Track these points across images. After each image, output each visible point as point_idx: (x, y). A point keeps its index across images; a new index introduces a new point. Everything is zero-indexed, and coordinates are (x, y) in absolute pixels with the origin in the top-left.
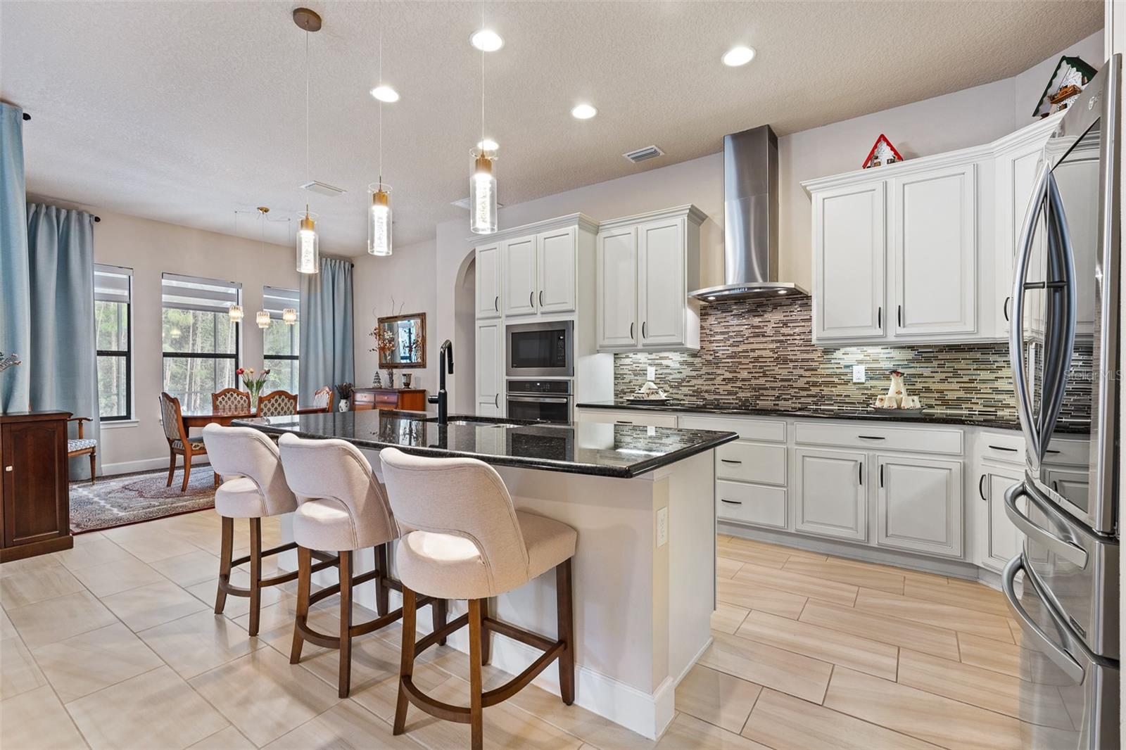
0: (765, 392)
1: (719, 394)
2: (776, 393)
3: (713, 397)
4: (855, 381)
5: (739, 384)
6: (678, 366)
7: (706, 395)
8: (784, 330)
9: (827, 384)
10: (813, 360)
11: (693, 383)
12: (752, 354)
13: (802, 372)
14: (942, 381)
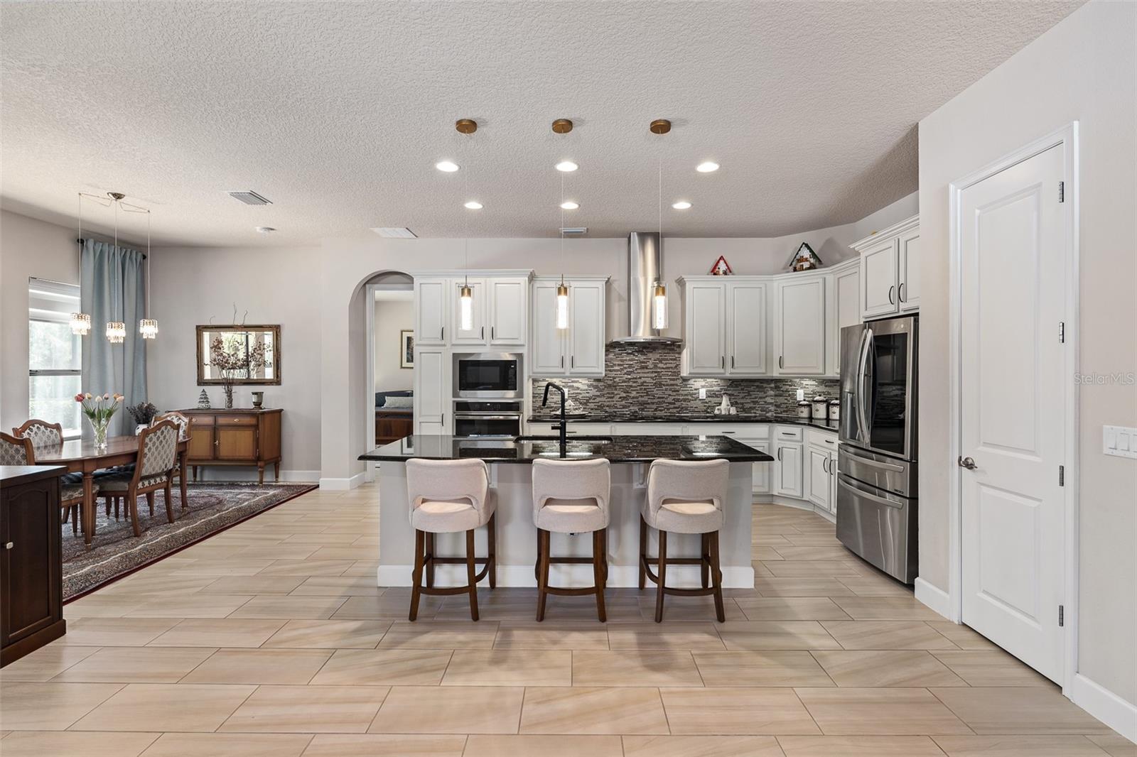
0: (648, 406)
1: (616, 408)
2: (655, 406)
3: (612, 410)
4: (700, 398)
5: (630, 401)
6: (586, 387)
7: (607, 409)
8: (660, 365)
9: (685, 400)
10: (677, 385)
11: (598, 399)
12: (639, 380)
13: (670, 393)
14: (743, 398)
